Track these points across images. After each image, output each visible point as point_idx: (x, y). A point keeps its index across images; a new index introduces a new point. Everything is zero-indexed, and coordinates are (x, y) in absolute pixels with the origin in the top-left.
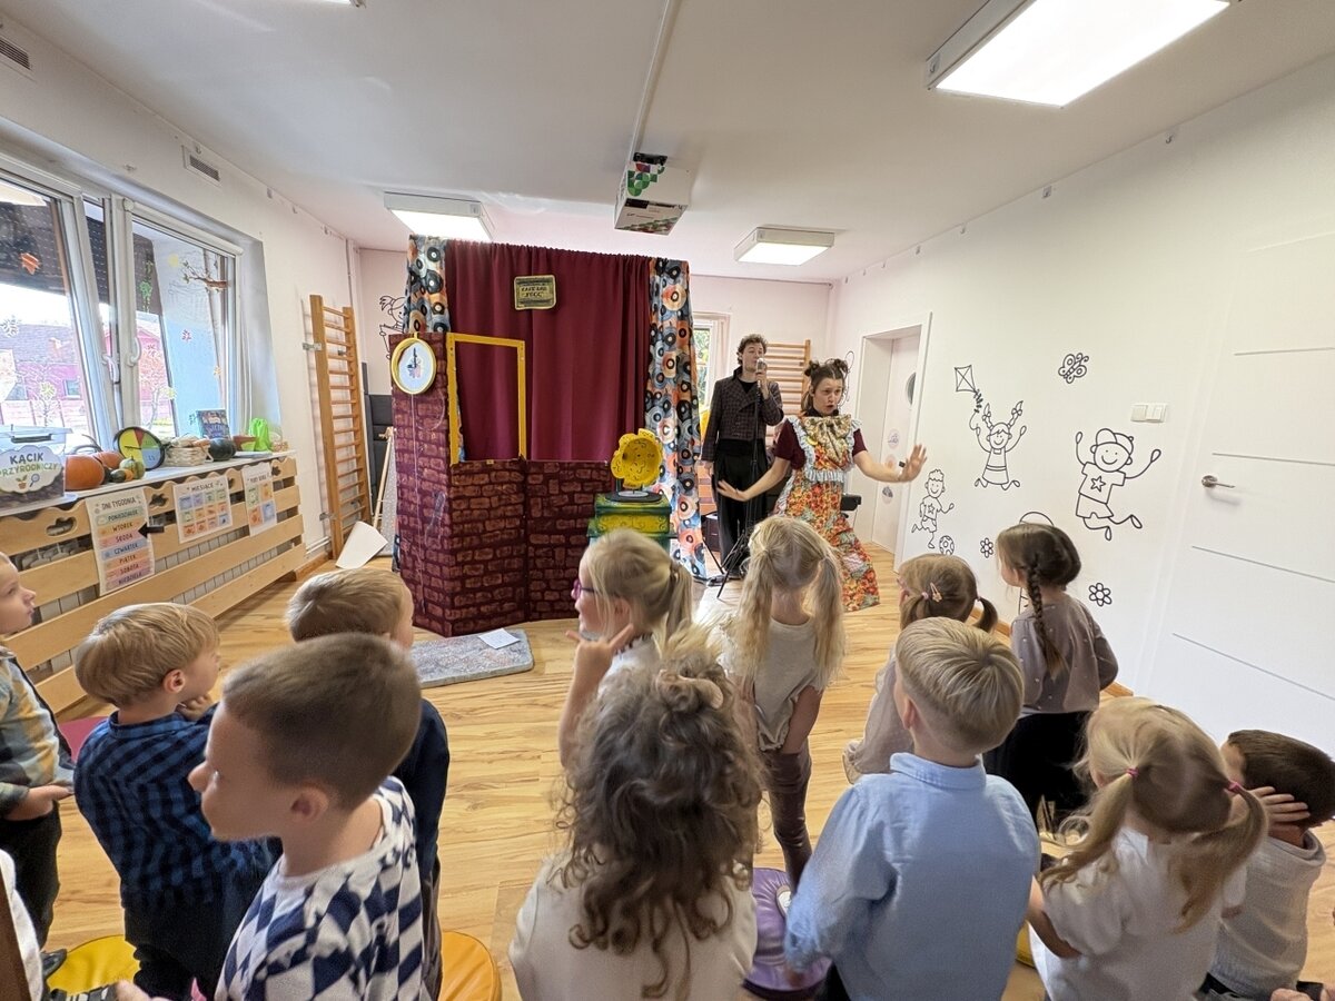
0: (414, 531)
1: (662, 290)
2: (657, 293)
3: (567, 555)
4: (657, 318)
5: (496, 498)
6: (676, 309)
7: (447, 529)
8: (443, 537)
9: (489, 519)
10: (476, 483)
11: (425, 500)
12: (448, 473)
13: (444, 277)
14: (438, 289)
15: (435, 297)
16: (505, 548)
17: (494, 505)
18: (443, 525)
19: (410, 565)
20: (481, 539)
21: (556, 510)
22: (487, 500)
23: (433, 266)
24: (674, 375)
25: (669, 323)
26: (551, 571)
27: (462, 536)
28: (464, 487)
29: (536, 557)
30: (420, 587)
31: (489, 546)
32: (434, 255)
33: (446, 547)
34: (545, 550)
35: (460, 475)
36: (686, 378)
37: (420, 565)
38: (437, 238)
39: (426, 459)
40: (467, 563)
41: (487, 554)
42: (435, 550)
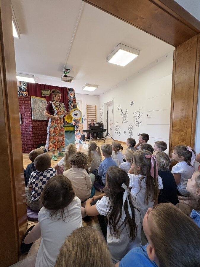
0: (24, 134)
2: (69, 94)
4: (69, 98)
5: (41, 127)
6: (73, 97)
9: (40, 131)
10: (38, 123)
11: (27, 127)
12: (32, 122)
14: (26, 91)
15: (25, 93)
18: (31, 132)
19: (23, 141)
20: (39, 134)
23: (24, 87)
24: (73, 108)
27: (35, 133)
28: (35, 124)
30: (26, 145)
33: (32, 136)
37: (26, 140)
38: (25, 82)
39: (27, 119)
40: (36, 139)
41: (40, 137)
42: (29, 137)
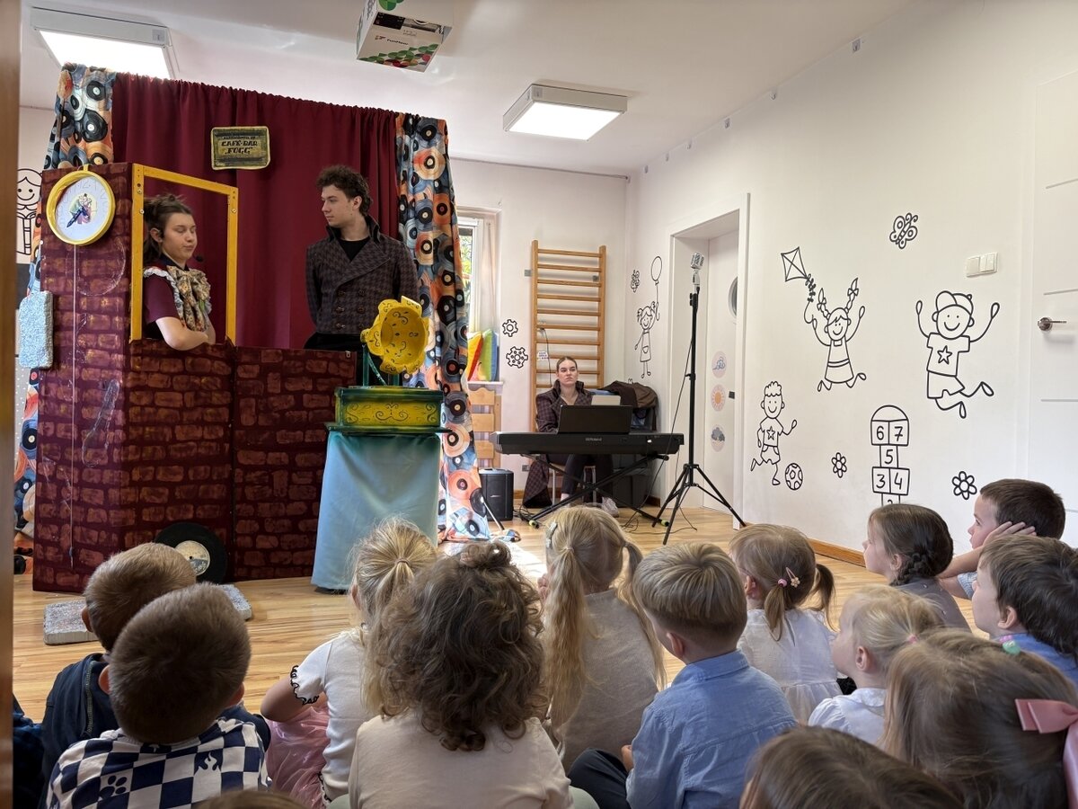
0: (65, 443)
1: (413, 154)
2: (406, 157)
3: (290, 482)
4: (407, 189)
5: (190, 395)
6: (432, 178)
7: (120, 433)
8: (112, 446)
9: (181, 423)
10: (166, 369)
11: (85, 395)
12: (126, 352)
13: (109, 120)
14: (100, 135)
15: (95, 147)
16: (202, 468)
17: (188, 406)
18: (114, 427)
19: (52, 496)
20: (167, 451)
21: (277, 415)
22: (178, 396)
23: (93, 105)
24: (431, 262)
25: (423, 194)
26: (267, 505)
27: (141, 443)
28: (147, 373)
29: (244, 484)
30: (68, 527)
31: (180, 463)
32: (96, 91)
33: (116, 458)
34: (258, 473)
35: (143, 355)
36: (448, 266)
37: (71, 492)
38: (102, 70)
39: (91, 336)
40: (147, 484)
41: (175, 474)
42: (97, 467)
